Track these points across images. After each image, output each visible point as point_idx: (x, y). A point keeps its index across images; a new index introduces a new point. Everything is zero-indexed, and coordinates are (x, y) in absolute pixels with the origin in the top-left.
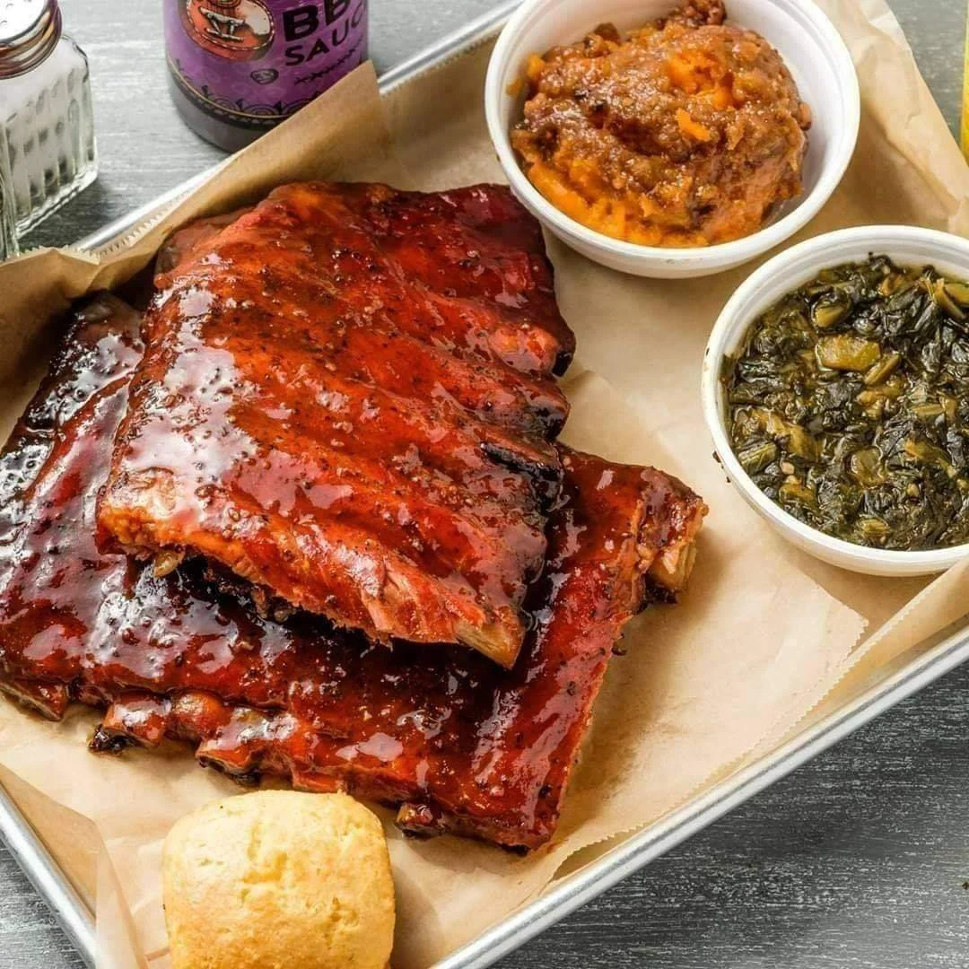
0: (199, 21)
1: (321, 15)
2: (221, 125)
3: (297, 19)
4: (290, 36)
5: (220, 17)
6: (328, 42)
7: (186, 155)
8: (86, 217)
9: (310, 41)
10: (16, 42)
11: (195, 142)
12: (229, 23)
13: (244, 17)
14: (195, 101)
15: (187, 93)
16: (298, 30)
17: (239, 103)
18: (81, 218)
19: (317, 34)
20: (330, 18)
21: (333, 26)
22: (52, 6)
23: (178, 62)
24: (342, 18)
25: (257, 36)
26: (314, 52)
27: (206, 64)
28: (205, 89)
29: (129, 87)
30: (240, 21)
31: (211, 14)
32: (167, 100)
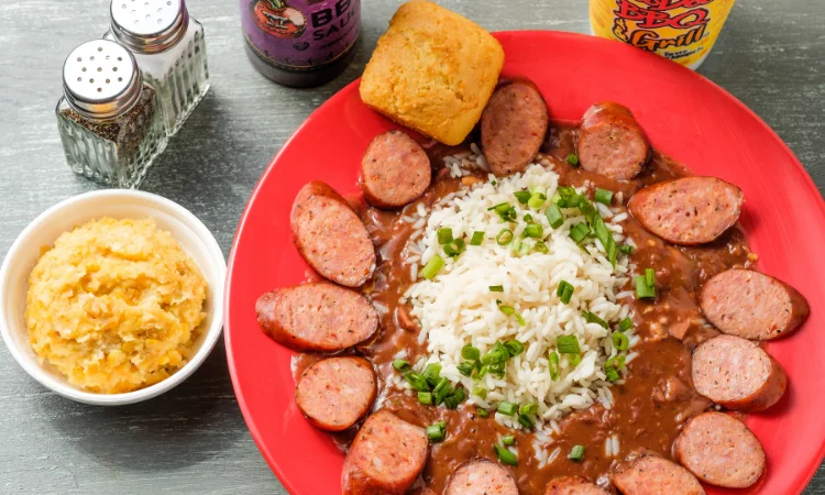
0: (262, 17)
1: (334, 13)
2: (276, 71)
3: (319, 16)
4: (315, 25)
5: (275, 17)
6: (338, 26)
7: (255, 87)
8: (199, 127)
9: (328, 26)
10: (164, 34)
11: (262, 79)
12: (279, 20)
13: (288, 16)
14: (260, 57)
15: (255, 52)
16: (320, 22)
17: (287, 60)
18: (195, 128)
19: (331, 23)
20: (339, 13)
21: (340, 17)
22: (183, 9)
23: (250, 36)
24: (346, 12)
25: (296, 26)
26: (330, 32)
27: (266, 39)
28: (266, 52)
29: (222, 46)
30: (286, 19)
31: (269, 14)
32: (244, 53)
